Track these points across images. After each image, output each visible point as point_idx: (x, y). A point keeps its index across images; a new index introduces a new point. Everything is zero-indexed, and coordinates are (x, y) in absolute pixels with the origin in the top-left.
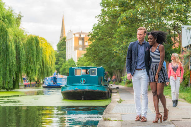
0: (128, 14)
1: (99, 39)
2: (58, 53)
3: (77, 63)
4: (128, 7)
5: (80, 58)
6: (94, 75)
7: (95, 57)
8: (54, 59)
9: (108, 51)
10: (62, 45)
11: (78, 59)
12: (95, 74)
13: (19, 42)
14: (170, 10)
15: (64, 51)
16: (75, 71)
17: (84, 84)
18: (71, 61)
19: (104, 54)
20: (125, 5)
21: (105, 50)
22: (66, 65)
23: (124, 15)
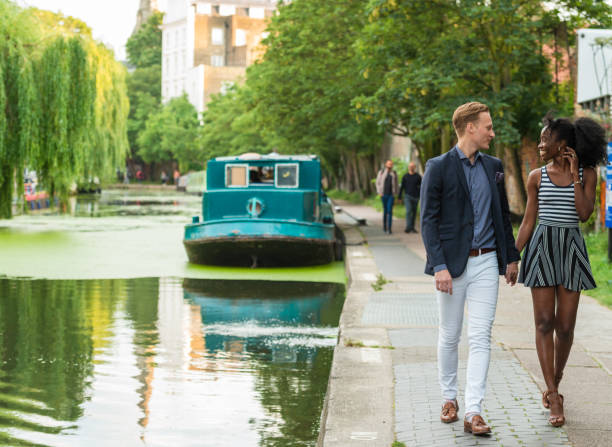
3: (204, 115)
5: (218, 99)
6: (289, 187)
7: (283, 115)
8: (122, 104)
9: (332, 98)
10: (147, 44)
11: (210, 101)
12: (293, 183)
13: (17, 56)
15: (155, 66)
16: (226, 173)
17: (259, 216)
18: (183, 107)
19: (318, 107)
21: (320, 92)
22: (161, 121)
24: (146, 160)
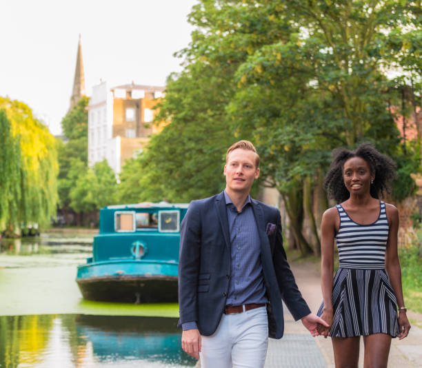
0: (267, 57)
1: (185, 120)
2: (65, 143)
3: (120, 175)
4: (269, 33)
5: (130, 162)
6: (171, 231)
7: (171, 171)
8: (53, 166)
9: (210, 155)
10: (77, 120)
11: (124, 164)
12: (175, 228)
14: (393, 41)
15: (83, 138)
16: (116, 219)
17: (142, 258)
18: (103, 169)
19: (197, 163)
20: (259, 27)
21: (200, 151)
23: (255, 60)
24: (77, 210)
